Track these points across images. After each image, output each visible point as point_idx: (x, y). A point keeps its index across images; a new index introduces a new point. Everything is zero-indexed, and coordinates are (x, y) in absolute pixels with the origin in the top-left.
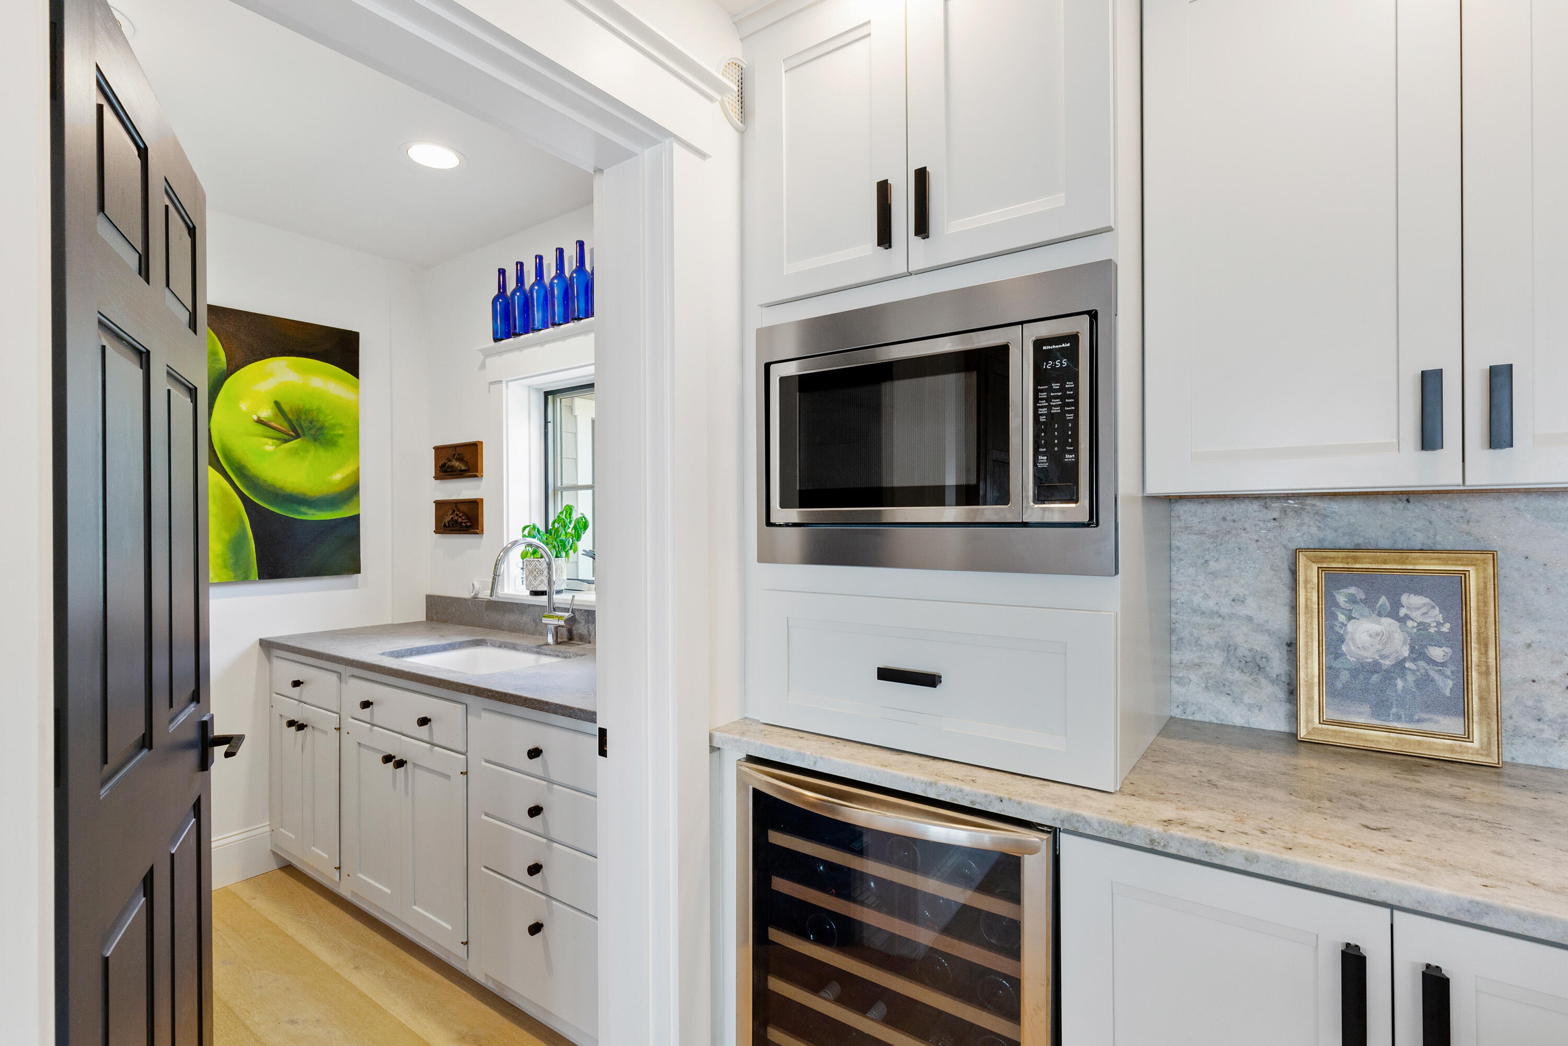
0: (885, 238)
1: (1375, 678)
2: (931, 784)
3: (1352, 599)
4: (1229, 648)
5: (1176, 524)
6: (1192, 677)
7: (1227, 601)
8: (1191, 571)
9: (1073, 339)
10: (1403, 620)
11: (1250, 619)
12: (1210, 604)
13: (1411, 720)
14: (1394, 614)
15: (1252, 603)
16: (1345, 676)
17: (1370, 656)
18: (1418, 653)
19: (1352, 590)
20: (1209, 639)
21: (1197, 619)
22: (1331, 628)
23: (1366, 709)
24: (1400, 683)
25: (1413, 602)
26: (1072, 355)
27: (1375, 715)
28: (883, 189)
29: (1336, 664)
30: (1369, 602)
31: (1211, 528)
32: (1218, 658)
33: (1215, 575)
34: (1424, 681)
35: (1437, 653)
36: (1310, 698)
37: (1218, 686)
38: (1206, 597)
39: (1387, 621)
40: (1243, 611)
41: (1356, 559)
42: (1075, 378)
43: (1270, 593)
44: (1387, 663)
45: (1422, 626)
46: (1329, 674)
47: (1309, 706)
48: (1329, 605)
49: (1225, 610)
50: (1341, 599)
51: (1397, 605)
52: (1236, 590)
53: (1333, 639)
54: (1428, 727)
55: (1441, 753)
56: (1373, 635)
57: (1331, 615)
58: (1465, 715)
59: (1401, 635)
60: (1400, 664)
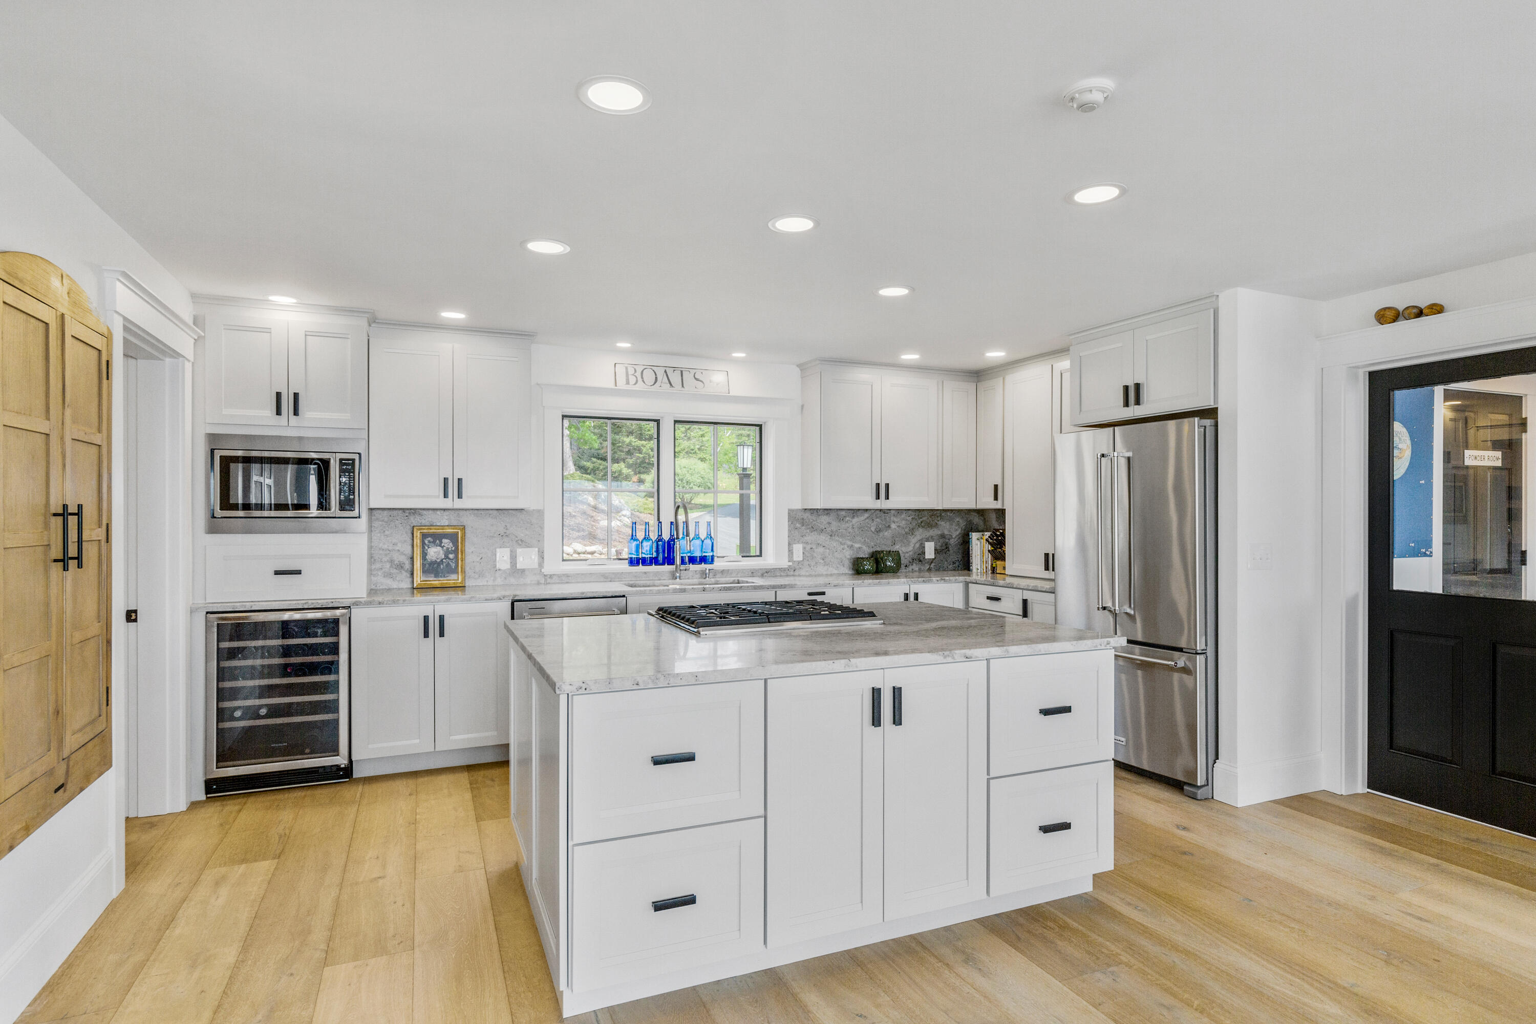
0: (278, 412)
1: (435, 566)
2: (306, 603)
3: (429, 542)
4: (392, 561)
6: (380, 574)
7: (391, 545)
8: (379, 535)
9: (353, 460)
10: (442, 547)
11: (399, 550)
12: (386, 546)
13: (444, 577)
14: (440, 545)
15: (399, 545)
16: (427, 566)
17: (434, 559)
18: (445, 557)
19: (429, 539)
20: (385, 559)
21: (381, 552)
22: (423, 551)
23: (433, 575)
24: (442, 566)
25: (445, 541)
26: (353, 464)
27: (435, 577)
28: (279, 395)
29: (425, 563)
30: (434, 542)
31: (386, 520)
32: (388, 565)
33: (387, 536)
34: (448, 565)
35: (451, 556)
36: (417, 574)
37: (389, 575)
38: (384, 544)
39: (439, 548)
40: (396, 548)
41: (430, 529)
42: (354, 472)
43: (405, 541)
44: (438, 560)
45: (448, 549)
46: (423, 565)
47: (417, 577)
48: (423, 544)
49: (390, 548)
50: (426, 542)
51: (441, 542)
52: (394, 541)
53: (424, 555)
54: (448, 578)
55: (453, 585)
56: (435, 553)
57: (423, 548)
58: (457, 573)
59: (442, 552)
60: (442, 560)
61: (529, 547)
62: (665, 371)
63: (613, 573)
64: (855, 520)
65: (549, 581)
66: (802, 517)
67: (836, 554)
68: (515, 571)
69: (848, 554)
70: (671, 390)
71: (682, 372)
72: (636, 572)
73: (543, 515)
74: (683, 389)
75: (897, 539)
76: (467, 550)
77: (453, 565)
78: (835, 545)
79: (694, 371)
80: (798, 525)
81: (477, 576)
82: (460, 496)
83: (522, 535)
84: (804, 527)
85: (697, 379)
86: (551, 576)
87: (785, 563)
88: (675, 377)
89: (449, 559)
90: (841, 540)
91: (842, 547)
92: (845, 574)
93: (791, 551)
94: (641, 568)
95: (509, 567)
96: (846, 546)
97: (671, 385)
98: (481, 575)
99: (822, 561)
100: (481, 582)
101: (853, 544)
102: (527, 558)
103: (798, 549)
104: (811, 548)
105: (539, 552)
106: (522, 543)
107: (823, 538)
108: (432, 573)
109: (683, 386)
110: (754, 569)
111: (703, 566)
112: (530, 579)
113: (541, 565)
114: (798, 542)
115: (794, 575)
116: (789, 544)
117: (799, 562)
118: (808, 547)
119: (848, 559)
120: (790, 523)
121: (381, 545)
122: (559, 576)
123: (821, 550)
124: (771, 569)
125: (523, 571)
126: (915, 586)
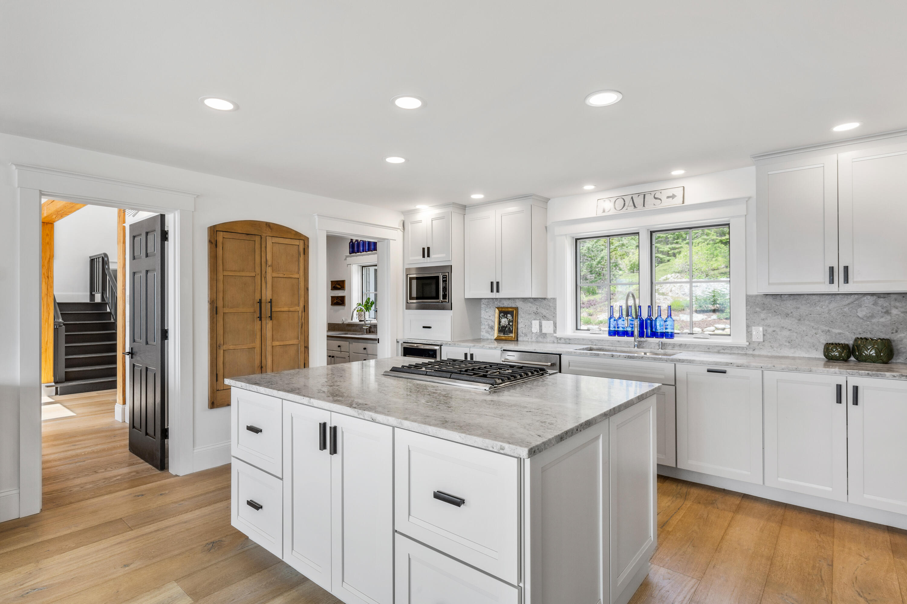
0: (424, 257)
1: (504, 328)
3: (502, 316)
4: (489, 325)
5: (482, 303)
6: (484, 331)
7: (488, 316)
8: (484, 311)
9: (446, 276)
10: (507, 319)
11: (491, 320)
12: (486, 317)
13: (507, 334)
14: (506, 318)
17: (504, 325)
18: (509, 324)
19: (502, 314)
20: (486, 324)
21: (484, 320)
22: (499, 320)
23: (503, 333)
24: (507, 329)
25: (509, 315)
27: (504, 335)
28: (423, 249)
29: (500, 326)
30: (504, 316)
31: (486, 304)
32: (487, 327)
33: (486, 312)
34: (509, 328)
35: (511, 324)
37: (487, 332)
39: (506, 319)
40: (491, 318)
41: (503, 309)
42: (447, 282)
43: (493, 315)
45: (510, 319)
46: (499, 328)
47: (496, 333)
48: (499, 316)
49: (488, 318)
50: (501, 316)
51: (507, 316)
52: (490, 315)
53: (500, 322)
54: (509, 335)
55: (510, 340)
56: (504, 321)
57: (499, 319)
58: (512, 333)
59: (507, 321)
60: (507, 326)
61: (548, 320)
62: (632, 198)
63: (597, 340)
64: (833, 305)
65: (559, 341)
66: (762, 302)
67: (806, 338)
68: (542, 335)
69: (824, 339)
70: (636, 210)
71: (644, 195)
72: (613, 340)
73: (556, 301)
74: (644, 208)
75: (900, 326)
76: (519, 321)
77: (511, 328)
78: (804, 329)
79: (655, 192)
80: (758, 309)
81: (523, 336)
82: (498, 291)
83: (545, 313)
84: (765, 311)
85: (656, 198)
86: (560, 339)
87: (743, 342)
88: (639, 201)
89: (510, 325)
90: (812, 324)
91: (814, 331)
92: (819, 359)
93: (749, 333)
94: (616, 338)
95: (538, 332)
96: (820, 331)
97: (635, 206)
98: (526, 335)
99: (788, 344)
100: (525, 339)
101: (831, 329)
102: (547, 327)
103: (758, 332)
104: (774, 331)
105: (554, 323)
106: (545, 317)
107: (787, 322)
108: (502, 332)
109: (644, 206)
110: (710, 346)
111: (664, 340)
112: (549, 339)
113: (555, 332)
114: (758, 325)
115: (753, 356)
116: (748, 326)
117: (759, 343)
118: (770, 330)
119: (823, 344)
120: (749, 307)
121: (485, 316)
122: (565, 339)
123: (786, 333)
124: (727, 347)
125: (546, 334)
126: (854, 381)
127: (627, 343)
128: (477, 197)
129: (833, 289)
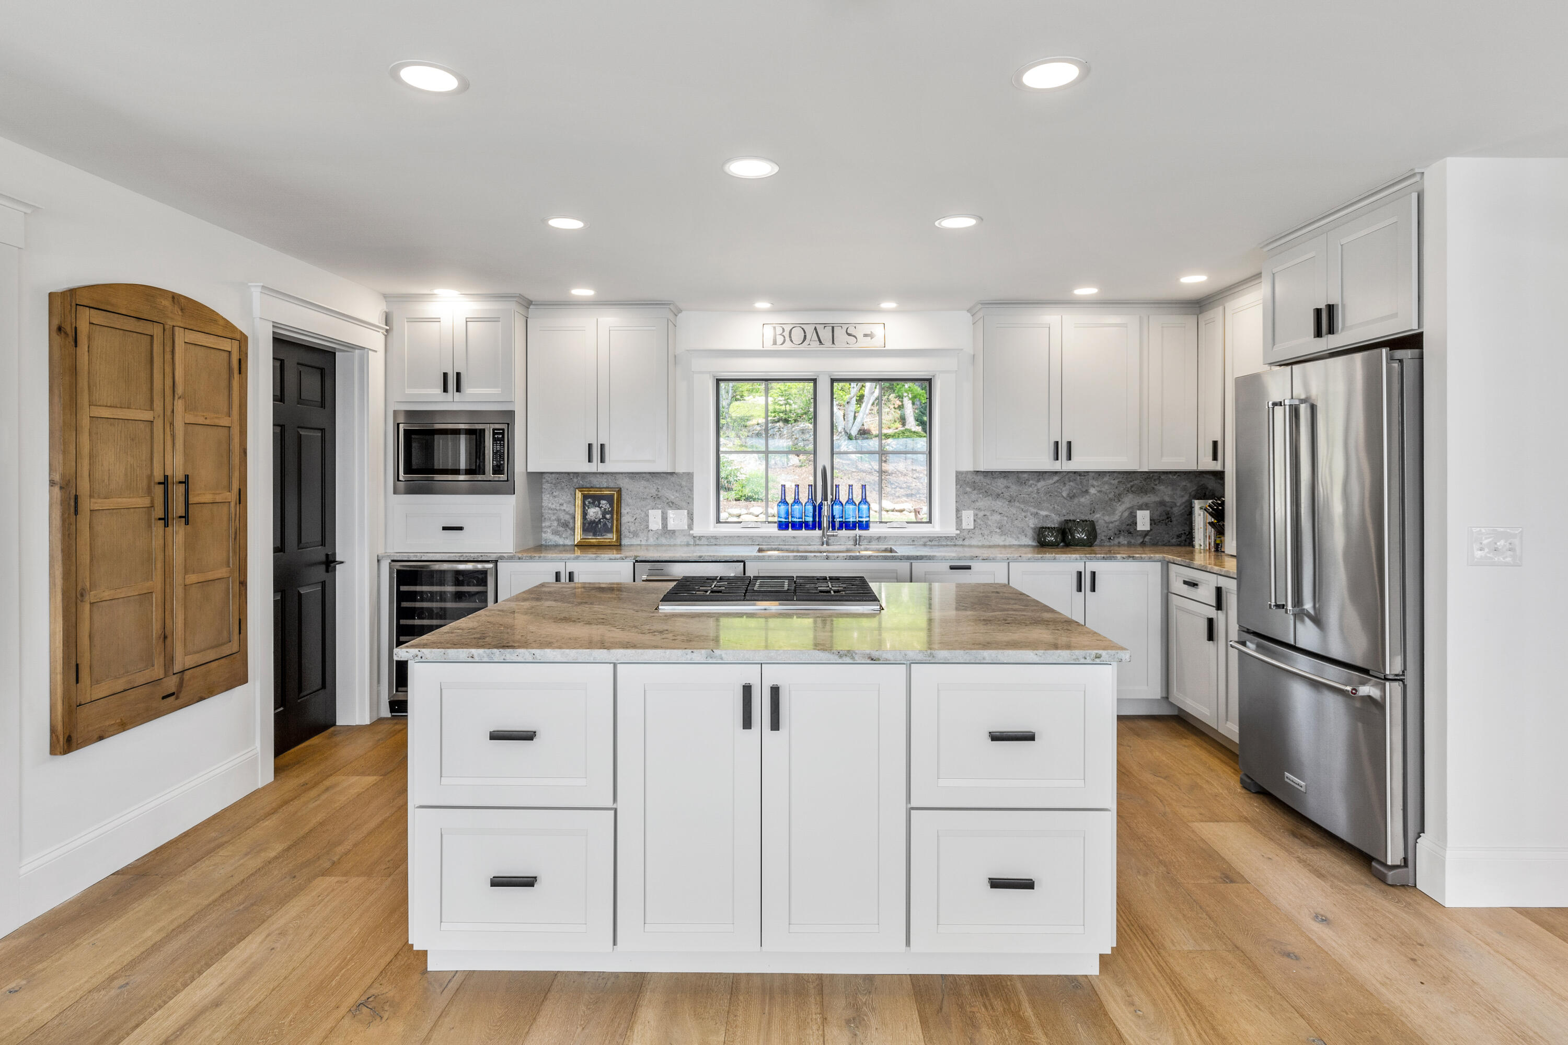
0: (445, 390)
1: (594, 525)
3: (589, 502)
4: (558, 520)
5: (544, 480)
6: (549, 531)
7: (558, 505)
8: (548, 496)
9: (503, 430)
10: (601, 508)
11: (564, 510)
12: (554, 506)
13: (601, 536)
14: (599, 507)
15: (565, 505)
16: (587, 525)
17: (593, 518)
18: (604, 517)
19: (589, 500)
20: (553, 518)
21: (550, 512)
22: (584, 511)
23: (591, 534)
24: (599, 526)
25: (603, 502)
26: (503, 434)
28: (445, 375)
29: (585, 522)
30: (593, 503)
31: (554, 482)
32: (555, 524)
33: (555, 497)
35: (608, 516)
36: (578, 532)
37: (556, 533)
38: (553, 504)
39: (597, 508)
40: (563, 508)
41: (590, 491)
42: (504, 441)
43: (570, 502)
44: (597, 520)
45: (605, 509)
46: (584, 524)
47: (578, 535)
48: (584, 504)
49: (558, 508)
50: (587, 503)
51: (600, 504)
52: (561, 501)
53: (584, 514)
54: (605, 537)
55: (609, 544)
56: (594, 513)
57: (584, 508)
58: (613, 532)
59: (600, 513)
60: (600, 520)
61: (679, 509)
62: (815, 329)
63: (761, 537)
64: (1041, 484)
65: (698, 542)
66: (973, 480)
67: (1016, 522)
68: (666, 531)
69: (1032, 523)
70: (821, 348)
71: (833, 328)
72: (785, 537)
73: (693, 478)
74: (833, 346)
75: (1097, 507)
76: (623, 511)
77: (609, 525)
78: (1015, 512)
79: (847, 326)
80: (968, 489)
81: (631, 536)
82: (602, 461)
83: (673, 497)
84: (975, 492)
85: (849, 335)
86: (700, 538)
87: (952, 530)
88: (825, 334)
89: (607, 519)
90: (1022, 506)
91: (1024, 514)
92: (1028, 546)
93: (959, 519)
94: (790, 532)
95: (660, 528)
96: (1029, 514)
97: (820, 342)
98: (635, 534)
99: (998, 530)
100: (635, 541)
101: (1039, 511)
102: (677, 520)
103: (968, 518)
104: (984, 515)
105: (688, 514)
106: (673, 505)
107: (999, 504)
108: (589, 532)
109: (833, 343)
110: (915, 537)
111: (858, 532)
112: (680, 540)
113: (690, 527)
114: (969, 508)
115: (963, 546)
116: (958, 511)
117: (969, 531)
118: (981, 514)
119: (1032, 528)
120: (958, 487)
121: (550, 505)
122: (708, 538)
123: (997, 517)
124: (935, 538)
125: (674, 532)
126: (1092, 566)
127: (806, 538)
128: (582, 292)
129: (1056, 466)
